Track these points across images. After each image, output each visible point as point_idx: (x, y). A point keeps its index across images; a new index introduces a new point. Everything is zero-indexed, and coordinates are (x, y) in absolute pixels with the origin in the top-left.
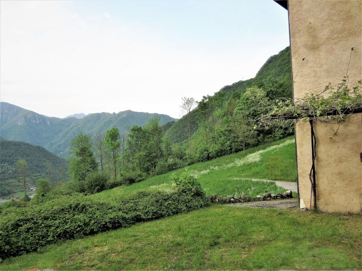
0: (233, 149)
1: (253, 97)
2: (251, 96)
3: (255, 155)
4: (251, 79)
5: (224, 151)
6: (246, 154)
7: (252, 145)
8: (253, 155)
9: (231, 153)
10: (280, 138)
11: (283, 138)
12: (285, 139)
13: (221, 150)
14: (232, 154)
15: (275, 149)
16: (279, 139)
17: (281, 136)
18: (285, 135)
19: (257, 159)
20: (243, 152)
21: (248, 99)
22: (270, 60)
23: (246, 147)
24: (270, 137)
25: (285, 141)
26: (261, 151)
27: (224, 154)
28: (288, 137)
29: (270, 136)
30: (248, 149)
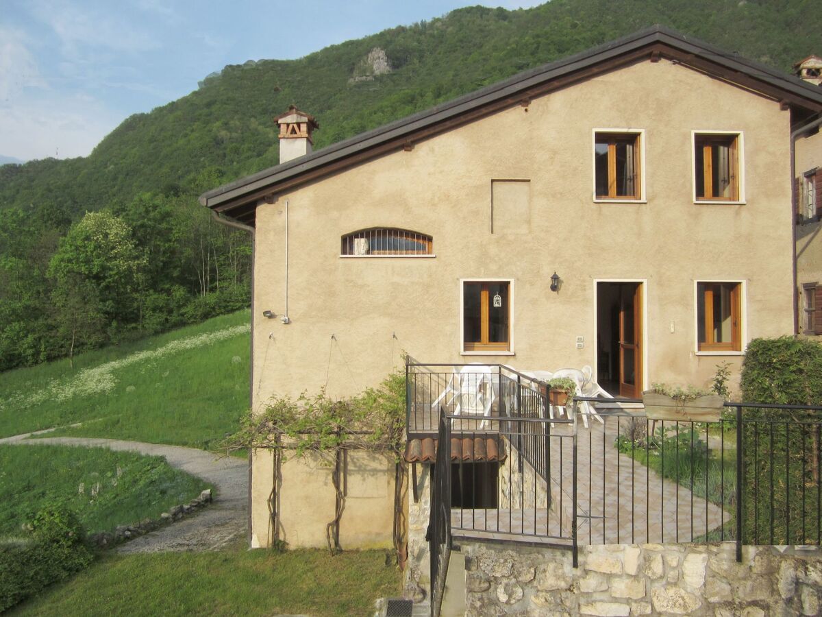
0: (42, 353)
1: (101, 236)
2: (94, 232)
3: (102, 374)
4: (80, 159)
5: (18, 358)
6: (75, 370)
7: (91, 344)
8: (96, 372)
9: (36, 363)
10: (156, 333)
11: (163, 331)
12: (167, 335)
13: (10, 355)
14: (38, 366)
15: (147, 360)
16: (153, 335)
17: (159, 327)
18: (168, 325)
19: (108, 385)
20: (68, 362)
21: (87, 238)
22: (130, 123)
23: (76, 350)
24: (133, 328)
25: (167, 342)
26: (115, 364)
27: (17, 365)
28: (174, 333)
29: (134, 325)
30: (81, 356)
